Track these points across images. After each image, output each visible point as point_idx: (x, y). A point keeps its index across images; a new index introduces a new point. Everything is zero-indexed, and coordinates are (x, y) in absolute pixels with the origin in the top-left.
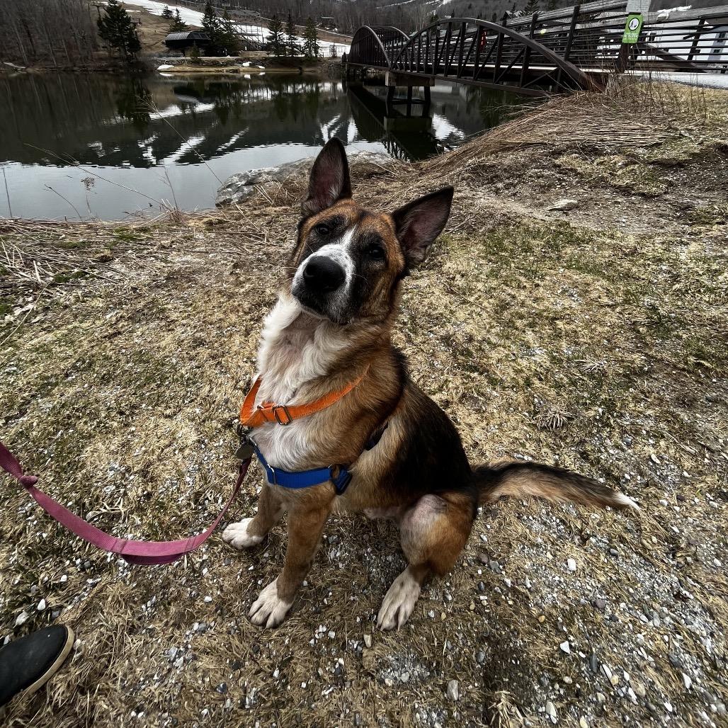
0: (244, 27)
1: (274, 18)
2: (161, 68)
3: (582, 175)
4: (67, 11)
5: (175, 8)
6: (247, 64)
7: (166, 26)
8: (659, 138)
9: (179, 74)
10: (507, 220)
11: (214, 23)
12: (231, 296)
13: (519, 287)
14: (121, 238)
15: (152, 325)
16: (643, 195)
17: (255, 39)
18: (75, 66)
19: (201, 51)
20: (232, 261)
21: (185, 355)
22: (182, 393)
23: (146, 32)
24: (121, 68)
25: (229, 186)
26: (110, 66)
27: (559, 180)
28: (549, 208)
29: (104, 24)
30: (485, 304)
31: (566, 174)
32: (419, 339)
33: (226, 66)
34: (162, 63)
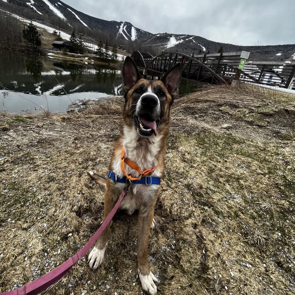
0: (87, 44)
1: (100, 42)
2: (49, 54)
3: (231, 115)
4: (10, 25)
5: (59, 31)
6: (87, 58)
7: (54, 38)
8: (260, 104)
9: (57, 58)
10: (204, 130)
11: (75, 40)
12: (72, 154)
13: (217, 161)
14: (16, 120)
15: (25, 167)
16: (258, 125)
17: (91, 49)
18: (10, 47)
19: (68, 50)
20: (74, 137)
21: (42, 187)
22: (37, 212)
23: (44, 38)
24: (31, 51)
25: (74, 104)
26: (26, 50)
27: (222, 116)
28: (220, 127)
29: (26, 32)
30: (203, 168)
31: (225, 114)
32: (173, 185)
33: (78, 58)
34: (50, 52)
